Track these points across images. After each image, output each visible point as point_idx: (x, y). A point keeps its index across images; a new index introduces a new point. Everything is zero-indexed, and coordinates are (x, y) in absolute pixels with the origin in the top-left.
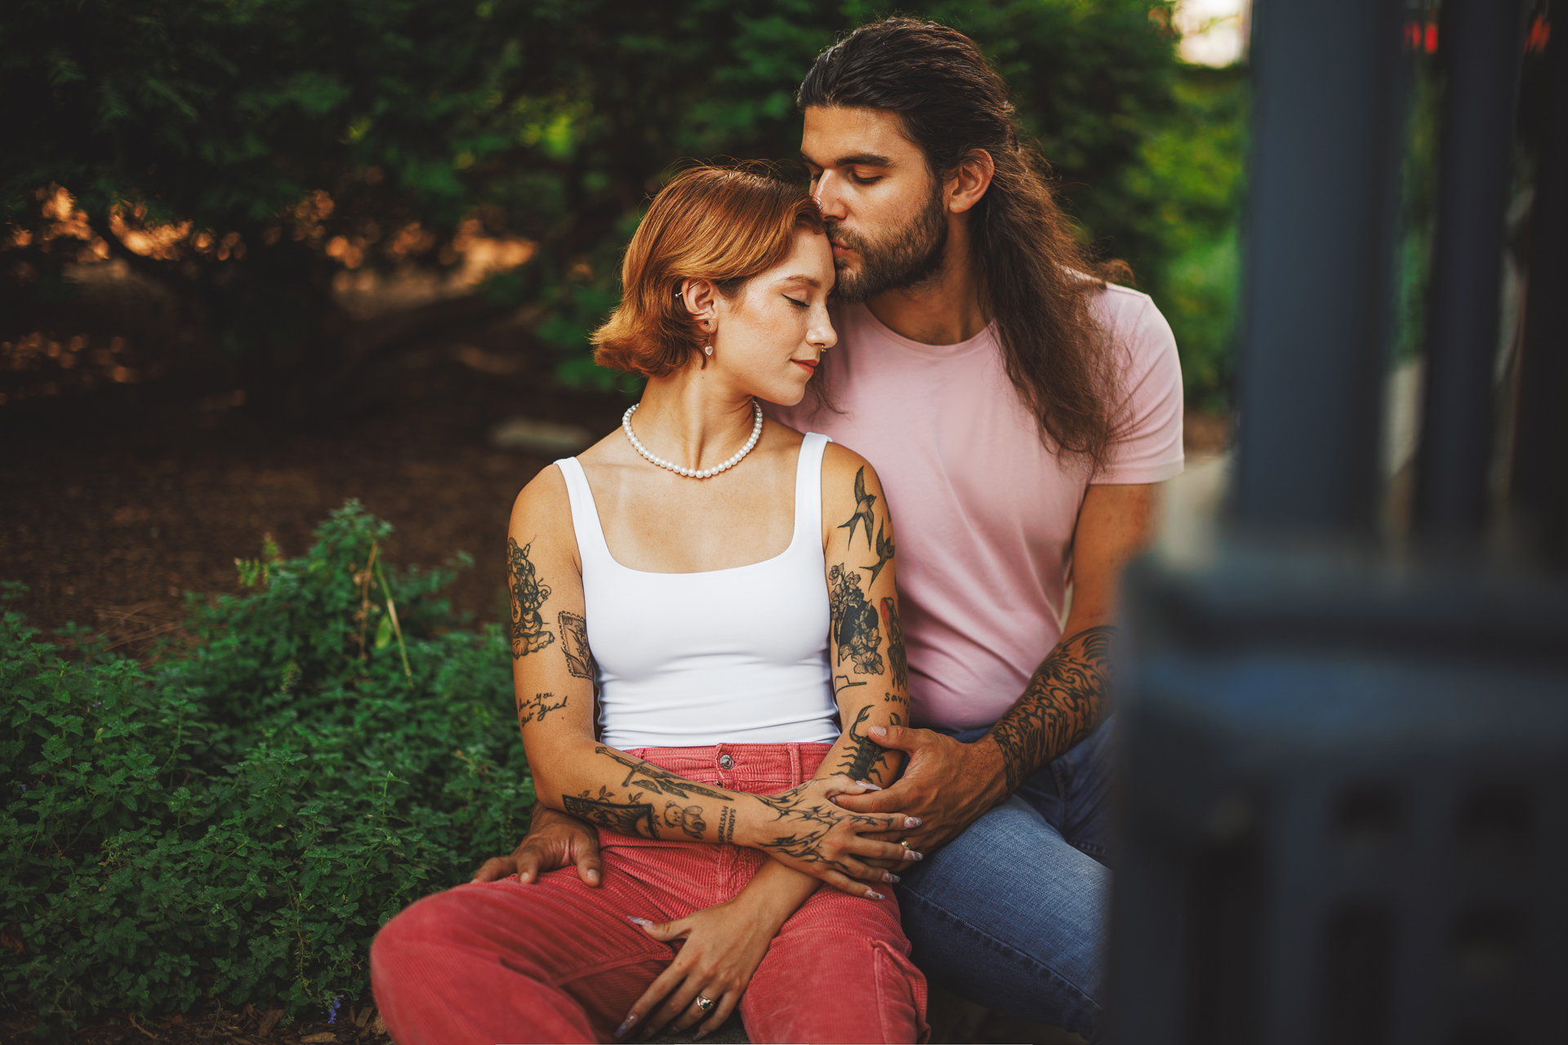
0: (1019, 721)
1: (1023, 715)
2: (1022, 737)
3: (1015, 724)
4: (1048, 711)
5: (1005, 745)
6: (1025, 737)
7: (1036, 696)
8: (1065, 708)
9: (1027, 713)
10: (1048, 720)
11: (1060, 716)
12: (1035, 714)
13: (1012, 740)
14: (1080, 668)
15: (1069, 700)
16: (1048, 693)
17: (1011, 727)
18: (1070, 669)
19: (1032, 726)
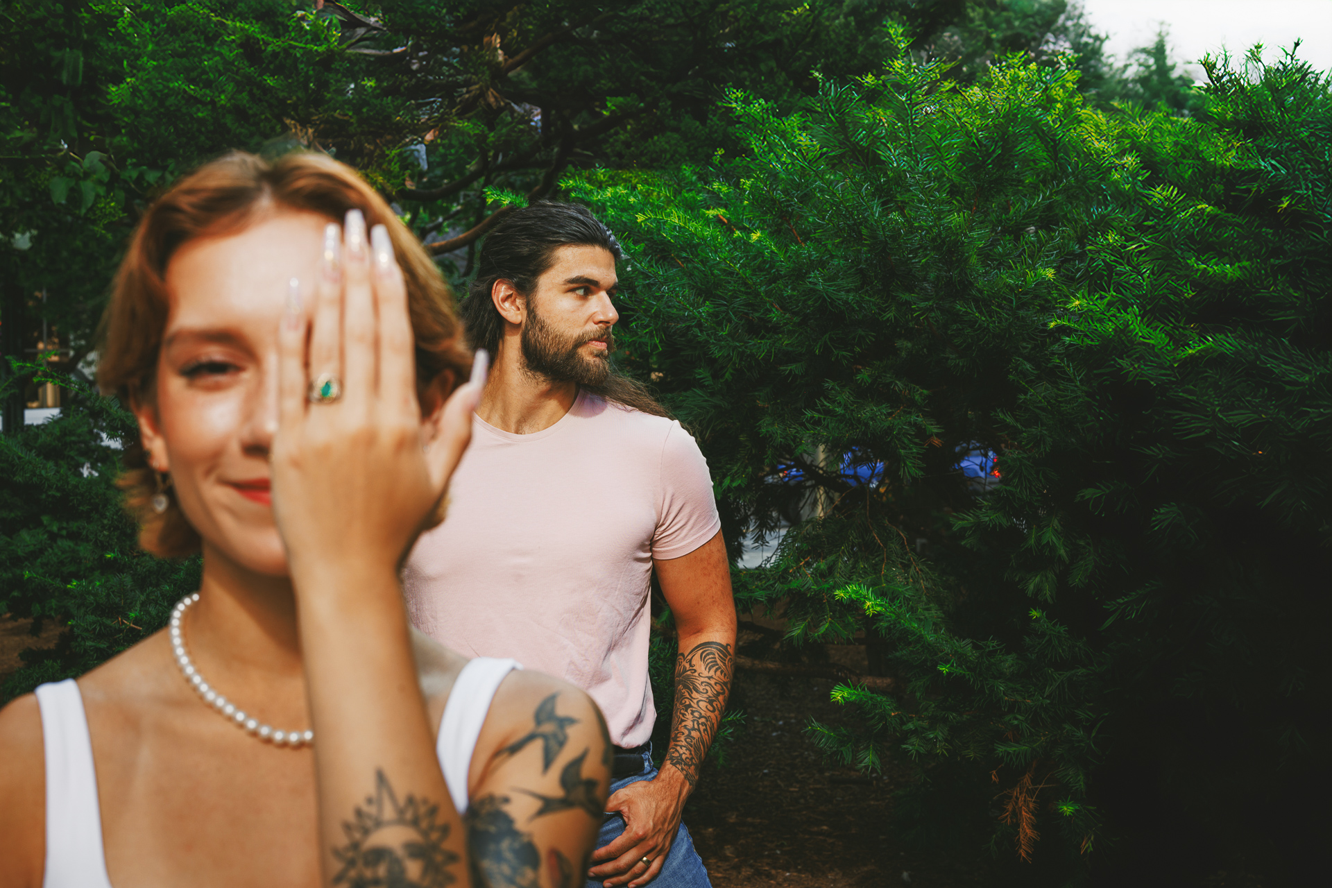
0: (685, 740)
1: (686, 732)
2: (690, 751)
3: (684, 743)
4: (700, 721)
5: (680, 764)
6: (692, 749)
7: (689, 711)
8: (709, 714)
9: (688, 729)
10: (702, 728)
11: (707, 721)
12: (694, 729)
13: (684, 757)
14: (706, 680)
15: (709, 707)
16: (696, 706)
17: (681, 747)
18: (702, 683)
19: (694, 738)
